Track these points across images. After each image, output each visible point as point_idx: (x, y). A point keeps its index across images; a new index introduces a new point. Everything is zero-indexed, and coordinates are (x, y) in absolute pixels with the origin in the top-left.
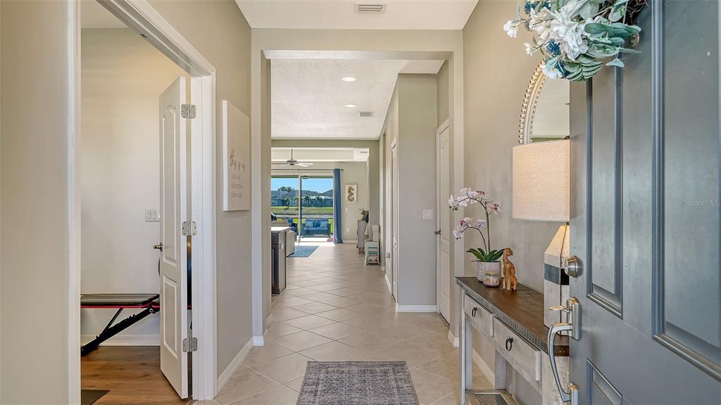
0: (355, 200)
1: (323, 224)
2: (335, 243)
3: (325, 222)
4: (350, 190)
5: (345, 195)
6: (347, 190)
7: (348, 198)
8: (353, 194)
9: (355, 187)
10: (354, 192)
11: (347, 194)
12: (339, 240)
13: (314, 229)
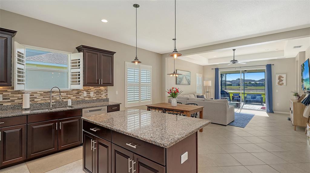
0: (285, 84)
1: (258, 97)
2: (268, 112)
3: (260, 96)
4: (280, 78)
5: (275, 81)
6: (277, 78)
7: (279, 83)
8: (282, 80)
9: (284, 76)
10: (284, 79)
11: (277, 81)
12: (271, 110)
13: (252, 100)
